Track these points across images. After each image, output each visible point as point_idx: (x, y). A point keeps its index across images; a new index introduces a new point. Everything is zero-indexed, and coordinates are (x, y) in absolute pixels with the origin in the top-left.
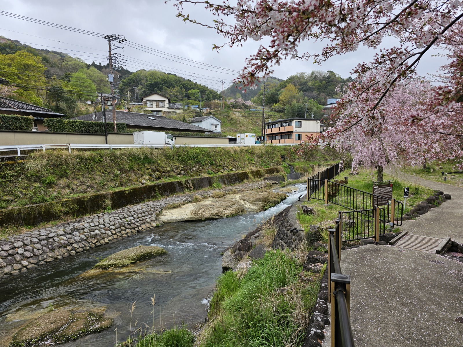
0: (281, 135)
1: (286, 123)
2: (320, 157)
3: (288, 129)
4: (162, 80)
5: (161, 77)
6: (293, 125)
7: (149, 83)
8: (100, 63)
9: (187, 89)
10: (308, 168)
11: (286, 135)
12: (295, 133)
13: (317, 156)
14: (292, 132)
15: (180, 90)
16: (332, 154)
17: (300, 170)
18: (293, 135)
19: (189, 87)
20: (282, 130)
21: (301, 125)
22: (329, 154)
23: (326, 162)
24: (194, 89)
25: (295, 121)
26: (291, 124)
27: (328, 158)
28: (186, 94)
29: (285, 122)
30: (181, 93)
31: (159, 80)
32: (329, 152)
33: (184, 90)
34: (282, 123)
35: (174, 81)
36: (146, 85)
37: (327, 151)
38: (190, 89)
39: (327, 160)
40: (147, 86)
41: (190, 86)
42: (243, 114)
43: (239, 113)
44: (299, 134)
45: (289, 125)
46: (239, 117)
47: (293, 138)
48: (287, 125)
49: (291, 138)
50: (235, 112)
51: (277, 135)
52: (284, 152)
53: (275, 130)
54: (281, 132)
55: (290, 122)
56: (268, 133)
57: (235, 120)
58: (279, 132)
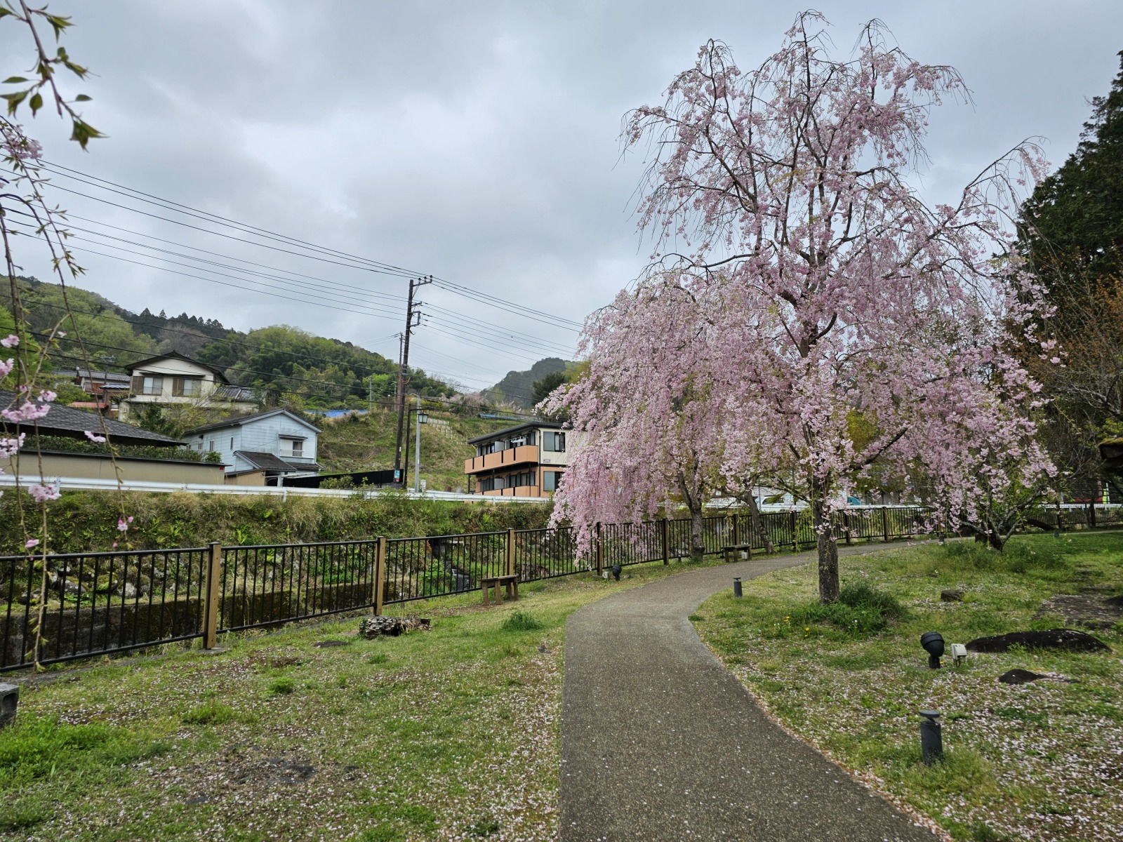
0: (509, 478)
1: (519, 435)
3: (524, 454)
4: (297, 349)
5: (294, 342)
6: (537, 442)
7: (260, 357)
8: (163, 313)
9: (360, 373)
11: (521, 475)
12: (543, 469)
14: (535, 464)
15: (341, 374)
18: (537, 473)
19: (368, 368)
20: (509, 459)
21: (563, 443)
24: (379, 373)
25: (542, 430)
26: (532, 442)
28: (355, 384)
29: (518, 432)
30: (339, 381)
31: (288, 350)
33: (351, 373)
34: (508, 438)
35: (329, 354)
36: (253, 360)
38: (368, 374)
40: (255, 362)
41: (372, 366)
42: (457, 425)
43: (445, 422)
44: (556, 473)
45: (528, 443)
46: (443, 432)
47: (537, 483)
48: (521, 444)
49: (532, 483)
50: (434, 418)
51: (499, 477)
52: (449, 524)
53: (492, 461)
54: (505, 464)
55: (529, 435)
56: (475, 470)
57: (425, 439)
58: (501, 465)
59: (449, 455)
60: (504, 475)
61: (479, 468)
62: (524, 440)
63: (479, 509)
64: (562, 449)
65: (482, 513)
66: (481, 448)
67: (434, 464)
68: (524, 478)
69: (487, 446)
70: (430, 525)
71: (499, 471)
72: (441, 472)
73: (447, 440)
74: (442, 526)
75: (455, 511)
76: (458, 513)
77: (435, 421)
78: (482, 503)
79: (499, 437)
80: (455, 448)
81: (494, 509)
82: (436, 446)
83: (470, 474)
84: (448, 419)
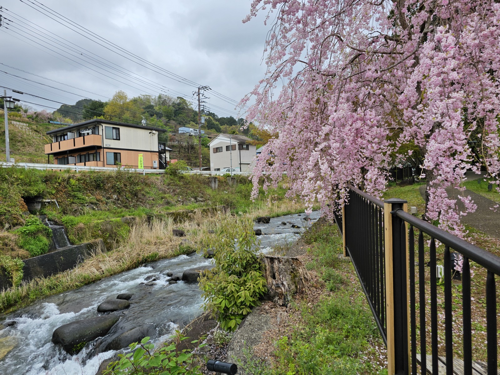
0: (80, 156)
1: (86, 128)
2: (154, 196)
3: (91, 140)
6: (101, 133)
10: (118, 225)
11: (89, 154)
12: (106, 150)
13: (148, 196)
14: (100, 148)
16: (178, 191)
17: (89, 234)
18: (102, 153)
20: (79, 144)
21: (118, 135)
22: (174, 191)
23: (167, 209)
25: (104, 125)
26: (97, 132)
27: (170, 199)
29: (85, 126)
32: (174, 187)
34: (78, 130)
37: (169, 185)
39: (168, 203)
42: (34, 127)
43: (25, 124)
44: (115, 153)
45: (93, 133)
46: (24, 130)
47: (102, 159)
48: (88, 134)
49: (98, 159)
50: (16, 121)
51: (71, 156)
52: (42, 187)
53: (66, 145)
54: (76, 147)
55: (94, 128)
56: (53, 152)
57: (12, 134)
58: (73, 148)
59: (30, 145)
60: (76, 155)
61: (56, 150)
62: (90, 131)
63: (66, 176)
64: (118, 139)
65: (69, 178)
66: (57, 137)
67: (19, 150)
68: (91, 157)
69: (61, 136)
70: (25, 188)
71: (72, 152)
72: (25, 155)
73: (28, 135)
74: (35, 188)
75: (46, 177)
76: (48, 179)
77: (18, 123)
78: (68, 171)
79: (70, 129)
80: (34, 140)
81: (78, 176)
82: (20, 139)
83: (49, 154)
84: (27, 123)
